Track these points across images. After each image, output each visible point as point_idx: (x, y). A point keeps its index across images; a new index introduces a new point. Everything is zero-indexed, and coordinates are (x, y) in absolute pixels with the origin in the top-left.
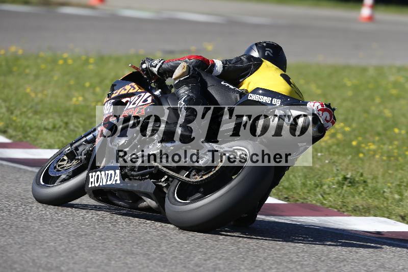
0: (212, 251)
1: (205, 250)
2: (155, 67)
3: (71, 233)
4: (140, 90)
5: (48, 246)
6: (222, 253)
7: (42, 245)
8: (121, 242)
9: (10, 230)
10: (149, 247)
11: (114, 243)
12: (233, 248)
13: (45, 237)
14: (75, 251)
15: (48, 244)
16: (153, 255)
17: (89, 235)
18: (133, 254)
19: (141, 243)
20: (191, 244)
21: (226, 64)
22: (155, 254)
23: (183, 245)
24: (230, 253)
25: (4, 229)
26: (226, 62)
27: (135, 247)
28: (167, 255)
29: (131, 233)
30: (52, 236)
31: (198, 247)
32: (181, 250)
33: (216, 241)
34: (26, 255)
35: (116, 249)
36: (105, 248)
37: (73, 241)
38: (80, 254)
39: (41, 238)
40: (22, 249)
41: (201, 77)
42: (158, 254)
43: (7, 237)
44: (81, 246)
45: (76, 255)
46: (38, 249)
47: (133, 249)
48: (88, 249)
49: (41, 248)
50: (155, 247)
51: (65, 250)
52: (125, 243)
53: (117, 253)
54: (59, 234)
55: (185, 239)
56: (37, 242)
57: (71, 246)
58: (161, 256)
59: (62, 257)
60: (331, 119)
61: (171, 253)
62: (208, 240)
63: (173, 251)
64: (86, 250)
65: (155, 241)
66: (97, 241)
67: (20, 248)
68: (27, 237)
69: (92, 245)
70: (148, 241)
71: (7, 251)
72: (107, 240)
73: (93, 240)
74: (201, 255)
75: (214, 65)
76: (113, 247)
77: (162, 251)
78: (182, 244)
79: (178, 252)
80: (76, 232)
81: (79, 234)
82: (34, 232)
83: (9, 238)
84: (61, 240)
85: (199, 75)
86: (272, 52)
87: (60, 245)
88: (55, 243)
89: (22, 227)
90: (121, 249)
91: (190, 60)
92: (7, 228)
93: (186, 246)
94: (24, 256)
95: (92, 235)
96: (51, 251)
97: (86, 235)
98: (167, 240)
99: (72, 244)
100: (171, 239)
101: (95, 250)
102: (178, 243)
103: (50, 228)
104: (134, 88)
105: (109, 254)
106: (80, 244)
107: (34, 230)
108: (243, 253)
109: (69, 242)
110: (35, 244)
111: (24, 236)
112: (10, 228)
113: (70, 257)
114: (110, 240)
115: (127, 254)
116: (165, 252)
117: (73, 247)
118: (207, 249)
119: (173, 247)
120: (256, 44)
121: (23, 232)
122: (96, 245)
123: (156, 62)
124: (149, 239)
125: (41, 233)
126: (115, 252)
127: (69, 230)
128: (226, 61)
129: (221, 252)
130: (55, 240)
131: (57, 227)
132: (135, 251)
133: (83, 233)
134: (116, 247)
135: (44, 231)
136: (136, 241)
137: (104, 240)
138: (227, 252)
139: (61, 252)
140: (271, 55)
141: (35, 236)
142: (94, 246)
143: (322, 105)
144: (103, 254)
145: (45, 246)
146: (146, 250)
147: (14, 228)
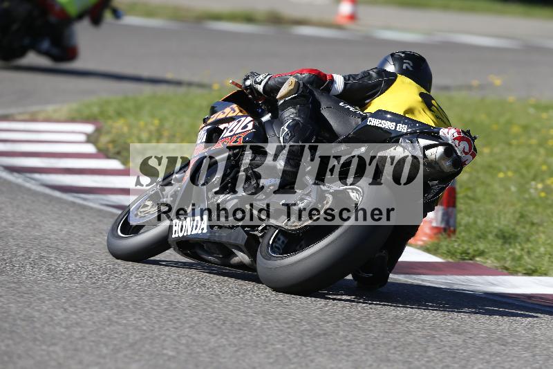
0: (498, 358)
1: (487, 357)
2: (260, 83)
3: (305, 332)
4: (240, 114)
5: (274, 349)
6: (512, 361)
7: (266, 347)
8: (373, 344)
9: (223, 327)
10: (411, 352)
11: (363, 346)
12: (525, 355)
13: (271, 337)
14: (310, 356)
15: (273, 347)
16: (417, 363)
17: (329, 335)
18: (389, 360)
19: (400, 346)
20: (469, 348)
21: (349, 80)
22: (419, 361)
23: (457, 350)
24: (522, 362)
25: (215, 325)
26: (349, 78)
27: (392, 351)
28: (436, 363)
29: (387, 332)
30: (279, 336)
31: (479, 352)
32: (454, 357)
33: (503, 345)
34: (244, 361)
35: (365, 354)
36: (351, 352)
37: (308, 343)
38: (316, 361)
39: (265, 338)
40: (239, 353)
41: (314, 95)
42: (423, 362)
43: (219, 336)
44: (319, 350)
45: (312, 361)
46: (260, 353)
47: (389, 355)
48: (328, 353)
49: (264, 352)
50: (418, 352)
51: (296, 355)
52: (379, 346)
53: (367, 360)
54: (289, 333)
55: (460, 342)
56: (259, 343)
57: (305, 349)
58: (428, 364)
59: (293, 364)
60: (470, 150)
61: (441, 360)
62: (492, 344)
63: (444, 358)
64: (326, 355)
65: (420, 344)
66: (340, 343)
67: (236, 351)
68: (245, 336)
69: (333, 348)
70: (410, 344)
71: (218, 355)
72: (354, 342)
73: (335, 341)
74: (482, 364)
75: (332, 81)
76: (362, 352)
77: (428, 357)
78: (456, 348)
79: (450, 359)
80: (311, 331)
81: (317, 333)
82: (255, 330)
83: (222, 338)
84: (291, 341)
85: (311, 93)
86: (411, 65)
87: (290, 349)
88: (283, 345)
89: (239, 323)
90: (373, 354)
91: (301, 74)
92: (219, 325)
93: (461, 351)
94: (241, 362)
95: (334, 335)
96: (277, 356)
97: (325, 334)
98: (436, 342)
99: (307, 347)
100: (442, 341)
101: (338, 355)
102: (451, 347)
103: (277, 324)
104: (235, 111)
105: (356, 360)
106: (318, 347)
107: (255, 327)
108: (541, 362)
109: (303, 344)
110: (256, 346)
111: (241, 335)
112: (223, 324)
113: (303, 364)
114: (358, 342)
115: (381, 361)
116: (434, 358)
117: (307, 351)
118: (491, 355)
119: (444, 352)
120: (392, 55)
121: (240, 330)
122: (339, 348)
123: (261, 77)
124: (411, 340)
125: (265, 331)
126: (364, 358)
127: (302, 328)
128: (350, 76)
129: (509, 359)
130: (283, 341)
131: (286, 323)
132: (392, 357)
133: (321, 332)
134: (365, 351)
135: (268, 328)
136: (394, 343)
137: (350, 341)
138: (518, 360)
139: (291, 357)
140: (411, 69)
141: (257, 335)
142: (336, 350)
143: (459, 133)
144: (347, 361)
145: (270, 349)
146: (407, 357)
147: (228, 323)
